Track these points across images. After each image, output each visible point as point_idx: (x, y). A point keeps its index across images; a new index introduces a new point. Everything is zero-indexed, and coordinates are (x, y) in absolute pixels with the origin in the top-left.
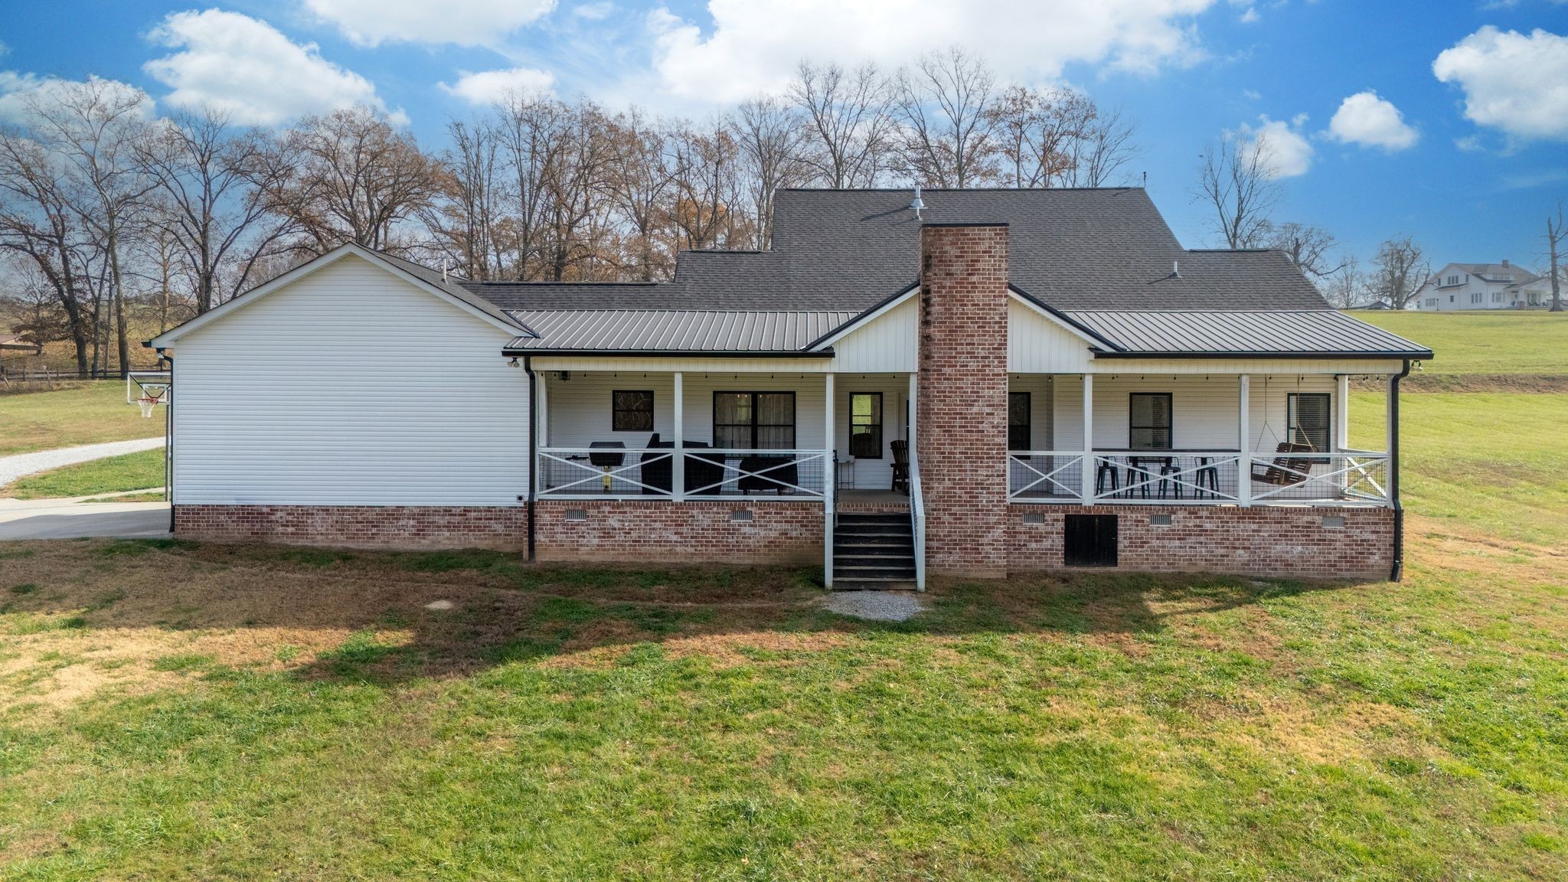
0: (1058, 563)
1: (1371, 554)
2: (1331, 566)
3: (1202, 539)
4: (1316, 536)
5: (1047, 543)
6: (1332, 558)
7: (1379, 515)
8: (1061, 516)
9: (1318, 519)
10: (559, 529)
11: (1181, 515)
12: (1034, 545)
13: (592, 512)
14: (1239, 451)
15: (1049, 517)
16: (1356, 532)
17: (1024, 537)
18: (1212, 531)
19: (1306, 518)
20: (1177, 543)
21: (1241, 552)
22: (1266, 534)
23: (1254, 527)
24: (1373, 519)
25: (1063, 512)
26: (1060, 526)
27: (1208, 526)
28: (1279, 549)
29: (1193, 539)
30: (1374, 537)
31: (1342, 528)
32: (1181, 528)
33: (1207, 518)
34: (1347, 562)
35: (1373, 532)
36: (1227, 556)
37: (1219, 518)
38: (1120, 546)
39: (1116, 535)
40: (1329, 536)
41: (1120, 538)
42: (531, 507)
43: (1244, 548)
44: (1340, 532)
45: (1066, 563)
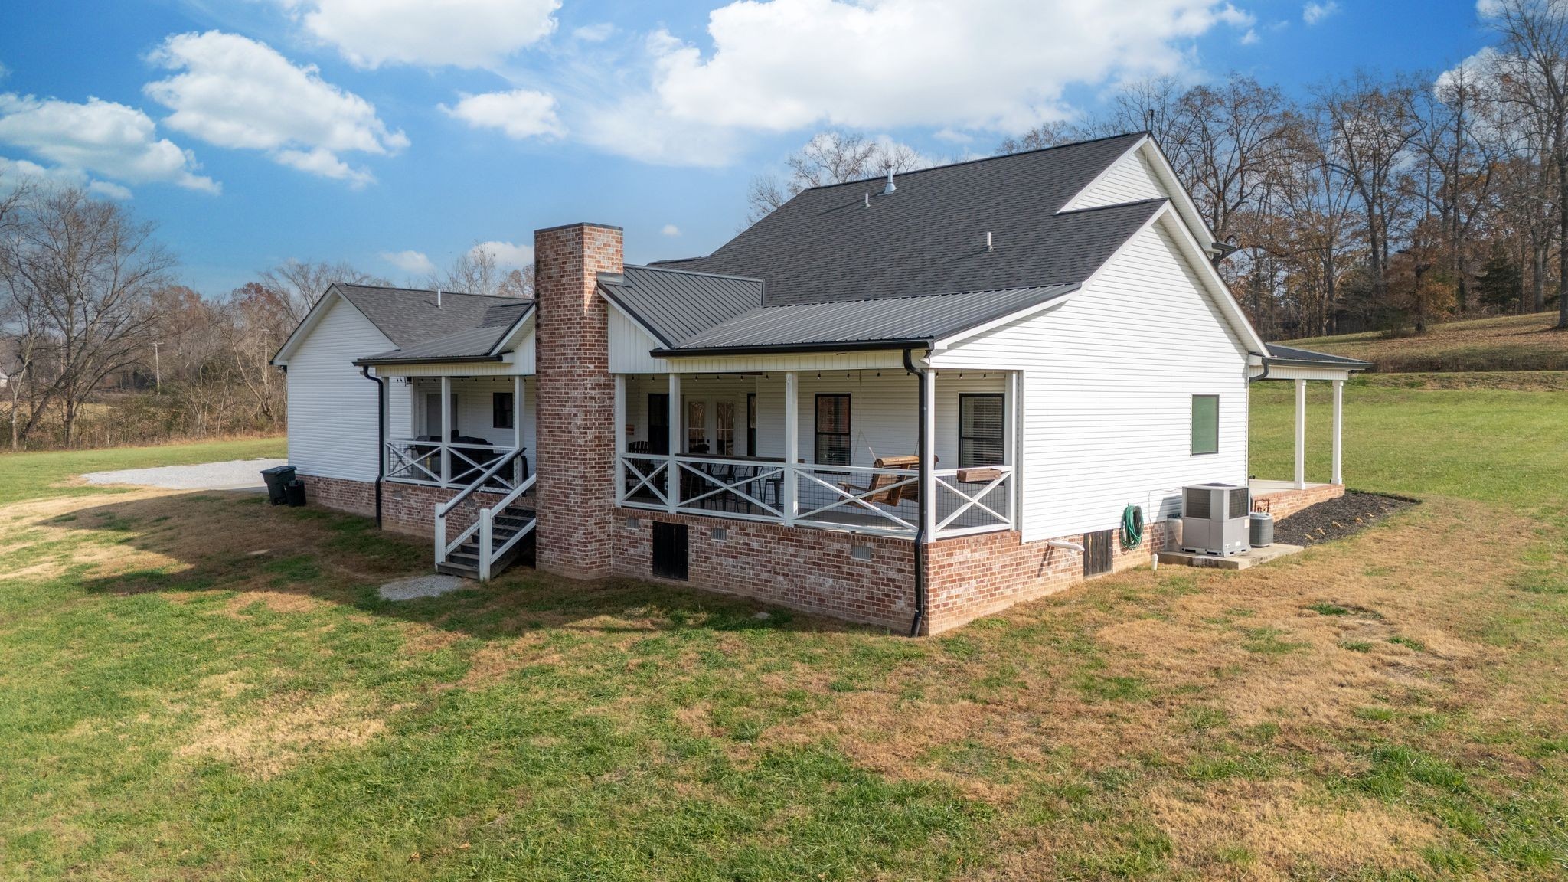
0: (646, 571)
1: (897, 597)
2: (859, 607)
3: (750, 559)
4: (846, 570)
5: (640, 550)
6: (860, 597)
7: (904, 549)
8: (650, 522)
9: (847, 547)
10: (391, 506)
11: (734, 530)
12: (632, 551)
13: (404, 492)
14: (783, 460)
15: (643, 522)
16: (882, 568)
17: (626, 542)
18: (758, 551)
19: (836, 546)
20: (730, 561)
21: (781, 578)
22: (802, 560)
23: (792, 550)
24: (898, 553)
25: (652, 518)
26: (649, 532)
27: (755, 545)
28: (813, 578)
29: (742, 559)
30: (899, 576)
31: (868, 561)
32: (733, 544)
33: (754, 535)
34: (874, 604)
35: (900, 570)
36: (770, 581)
37: (763, 537)
38: (690, 559)
39: (686, 547)
40: (857, 569)
41: (690, 550)
42: (378, 484)
43: (784, 574)
44: (867, 566)
45: (655, 572)
